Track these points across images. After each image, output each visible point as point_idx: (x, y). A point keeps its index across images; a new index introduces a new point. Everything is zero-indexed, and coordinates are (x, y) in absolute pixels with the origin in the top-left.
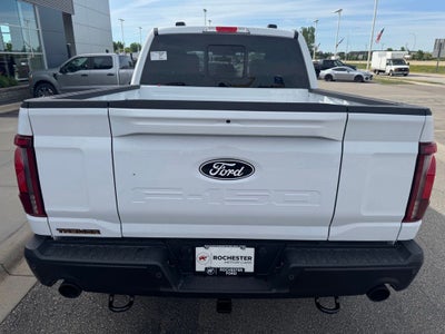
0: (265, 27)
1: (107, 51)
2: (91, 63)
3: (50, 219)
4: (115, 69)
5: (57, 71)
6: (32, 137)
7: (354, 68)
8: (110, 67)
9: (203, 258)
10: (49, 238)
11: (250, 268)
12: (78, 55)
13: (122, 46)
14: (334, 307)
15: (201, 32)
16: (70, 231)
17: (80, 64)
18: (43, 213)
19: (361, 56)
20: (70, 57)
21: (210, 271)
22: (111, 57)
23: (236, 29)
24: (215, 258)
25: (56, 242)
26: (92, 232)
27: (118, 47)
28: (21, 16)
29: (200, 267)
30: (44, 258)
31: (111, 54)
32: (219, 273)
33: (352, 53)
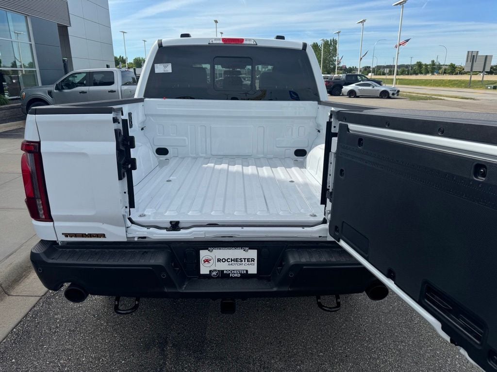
0: (273, 38)
1: (108, 66)
2: (90, 79)
3: (56, 224)
4: (117, 86)
5: (52, 88)
6: (39, 143)
7: (379, 83)
8: (112, 83)
9: (207, 261)
10: (54, 243)
11: (253, 269)
12: (76, 70)
13: (123, 61)
14: (335, 305)
15: (206, 43)
16: (76, 235)
17: (77, 80)
18: (49, 218)
19: (387, 71)
20: (66, 72)
21: (214, 273)
22: (112, 73)
23: (242, 40)
24: (219, 260)
25: (61, 247)
26: (97, 236)
27: (119, 62)
28: (12, 28)
29: (204, 270)
30: (50, 261)
31: (112, 69)
32: (223, 276)
33: (379, 67)
